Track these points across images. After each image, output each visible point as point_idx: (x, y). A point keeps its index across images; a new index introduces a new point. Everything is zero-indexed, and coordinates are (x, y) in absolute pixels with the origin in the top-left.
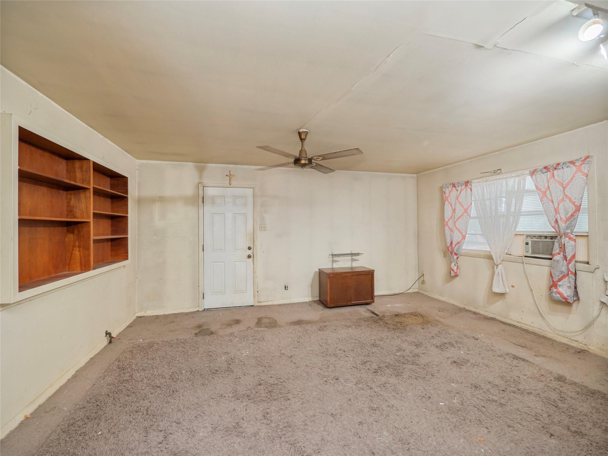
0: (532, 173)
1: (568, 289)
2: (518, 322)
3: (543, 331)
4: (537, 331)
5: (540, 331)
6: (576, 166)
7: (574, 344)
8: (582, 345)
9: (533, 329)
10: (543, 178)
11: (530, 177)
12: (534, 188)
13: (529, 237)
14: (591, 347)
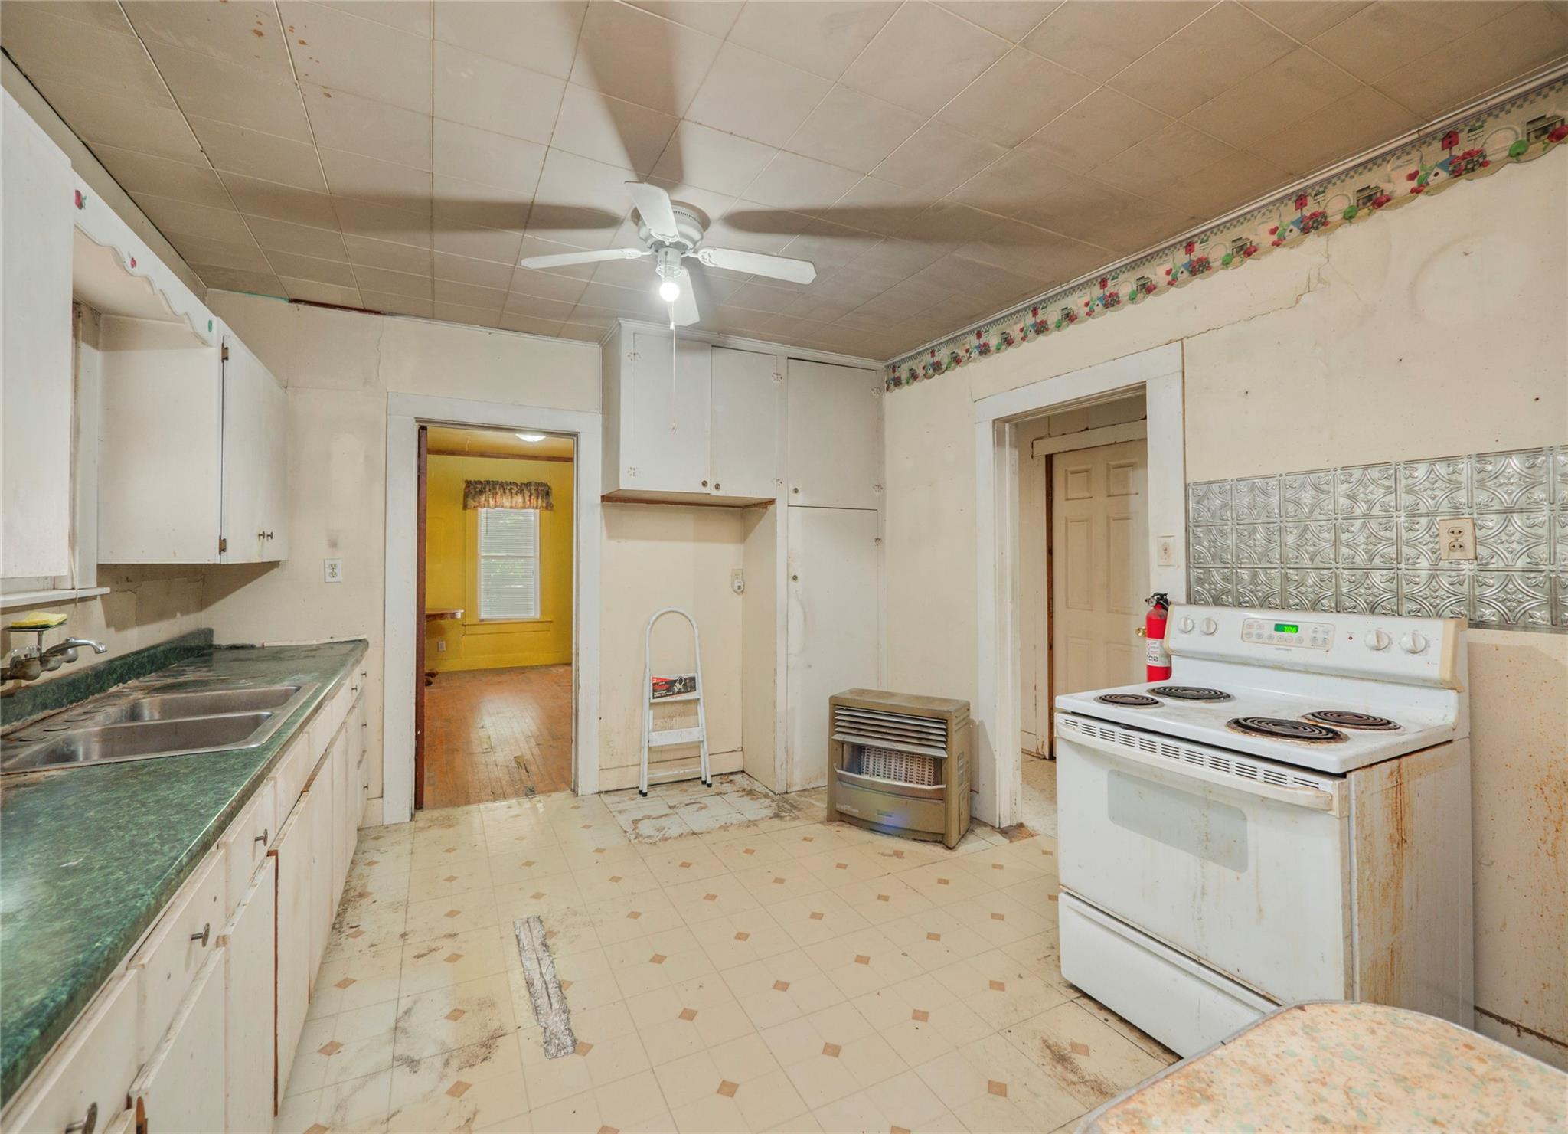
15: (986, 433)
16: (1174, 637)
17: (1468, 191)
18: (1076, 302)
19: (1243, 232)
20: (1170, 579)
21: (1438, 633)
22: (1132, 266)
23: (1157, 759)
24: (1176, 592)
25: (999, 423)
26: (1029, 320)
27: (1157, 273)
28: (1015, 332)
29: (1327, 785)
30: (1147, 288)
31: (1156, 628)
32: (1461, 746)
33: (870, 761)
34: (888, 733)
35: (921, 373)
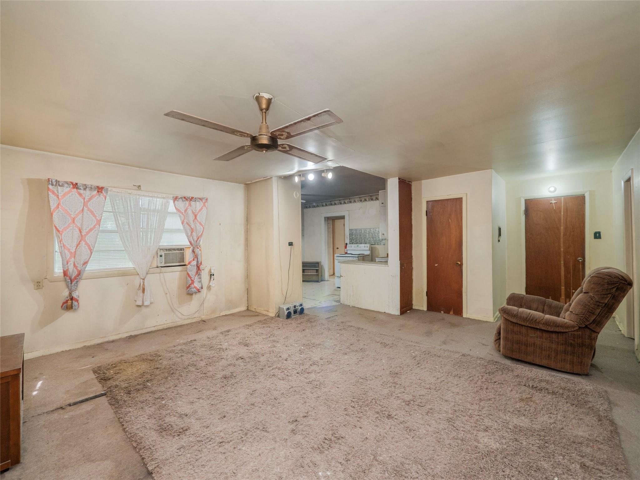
0: (175, 199)
1: (198, 283)
2: (154, 327)
3: (175, 322)
4: (170, 325)
5: (173, 324)
6: (202, 202)
7: (194, 321)
8: (198, 318)
9: (168, 325)
10: (181, 205)
11: (172, 201)
12: (175, 210)
13: (162, 250)
14: (203, 317)
15: (323, 219)
16: (348, 248)
17: (372, 202)
18: (336, 202)
19: (355, 199)
20: (347, 241)
21: (368, 245)
22: (343, 199)
23: (341, 258)
24: (348, 243)
25: (325, 218)
26: (330, 203)
27: (346, 201)
28: (328, 204)
29: (357, 258)
30: (345, 203)
31: (346, 247)
32: (370, 256)
33: (306, 271)
34: (309, 266)
35: (311, 207)
